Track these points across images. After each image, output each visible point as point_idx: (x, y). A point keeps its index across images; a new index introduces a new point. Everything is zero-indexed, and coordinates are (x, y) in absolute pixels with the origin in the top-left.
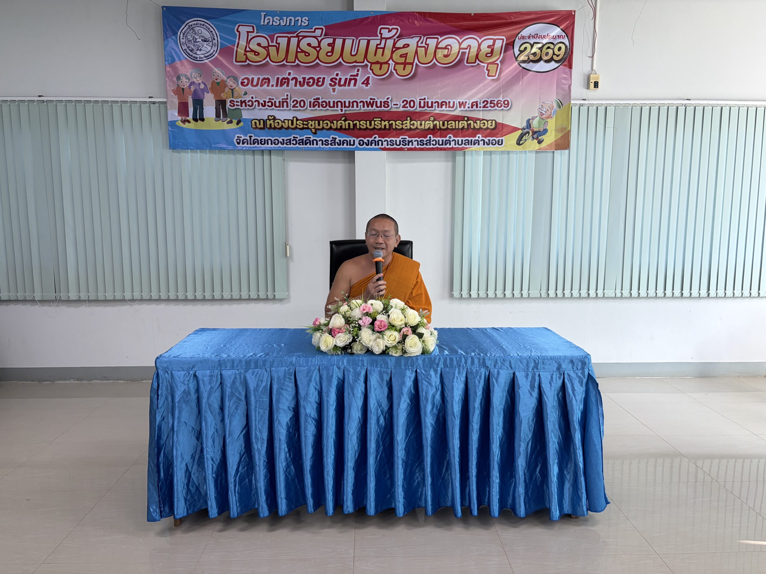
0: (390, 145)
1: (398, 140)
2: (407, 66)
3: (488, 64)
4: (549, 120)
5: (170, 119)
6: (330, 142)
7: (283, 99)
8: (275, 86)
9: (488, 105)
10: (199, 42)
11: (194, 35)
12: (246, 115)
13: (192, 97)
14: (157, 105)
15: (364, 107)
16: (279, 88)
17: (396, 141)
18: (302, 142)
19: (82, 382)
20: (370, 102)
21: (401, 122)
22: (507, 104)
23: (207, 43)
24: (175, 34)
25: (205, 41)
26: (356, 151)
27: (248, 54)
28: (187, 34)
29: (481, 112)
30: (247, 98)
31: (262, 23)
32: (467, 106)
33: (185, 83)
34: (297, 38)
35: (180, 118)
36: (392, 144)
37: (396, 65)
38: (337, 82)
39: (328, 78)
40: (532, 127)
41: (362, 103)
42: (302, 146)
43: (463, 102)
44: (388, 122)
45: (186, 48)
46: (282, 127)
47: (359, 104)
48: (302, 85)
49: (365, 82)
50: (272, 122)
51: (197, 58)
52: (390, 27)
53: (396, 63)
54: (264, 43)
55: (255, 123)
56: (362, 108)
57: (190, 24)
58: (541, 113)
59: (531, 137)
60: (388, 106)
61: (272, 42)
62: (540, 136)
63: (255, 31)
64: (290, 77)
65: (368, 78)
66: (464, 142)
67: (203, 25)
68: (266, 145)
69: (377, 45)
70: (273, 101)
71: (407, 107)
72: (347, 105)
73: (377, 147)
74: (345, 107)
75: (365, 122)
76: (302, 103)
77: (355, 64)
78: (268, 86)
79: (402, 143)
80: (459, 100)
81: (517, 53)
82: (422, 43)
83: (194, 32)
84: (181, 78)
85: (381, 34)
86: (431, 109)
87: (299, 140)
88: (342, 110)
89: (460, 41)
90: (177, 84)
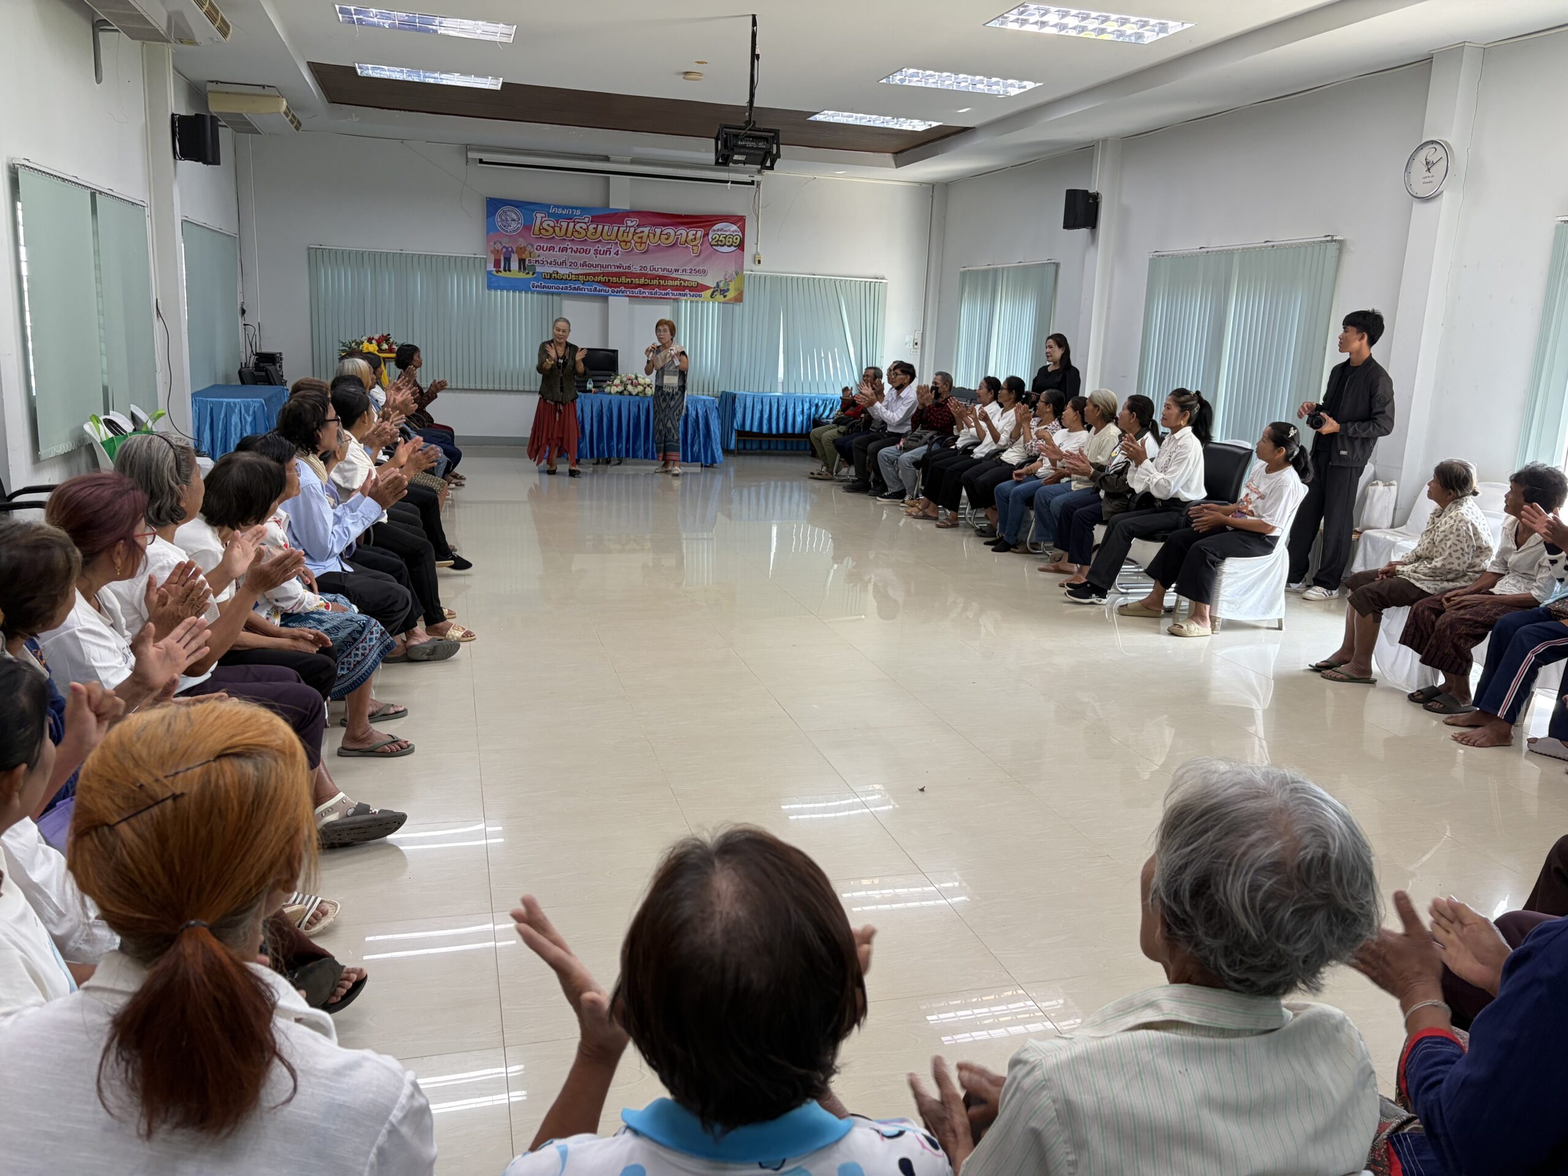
2: (642, 244)
3: (693, 246)
4: (730, 283)
5: (488, 269)
6: (592, 290)
7: (563, 261)
8: (558, 252)
9: (693, 272)
10: (509, 221)
11: (506, 217)
13: (504, 256)
14: (479, 260)
17: (635, 291)
20: (619, 266)
21: (638, 280)
22: (704, 271)
23: (515, 222)
24: (493, 215)
25: (513, 221)
26: (609, 296)
27: (541, 230)
28: (502, 216)
29: (689, 276)
31: (550, 212)
32: (679, 272)
33: (499, 247)
34: (573, 223)
35: (495, 269)
36: (632, 293)
38: (598, 252)
39: (592, 249)
40: (720, 287)
41: (614, 266)
42: (574, 292)
43: (677, 269)
44: (630, 279)
45: (501, 225)
46: (562, 279)
48: (575, 252)
49: (616, 253)
50: (555, 275)
51: (507, 231)
52: (632, 220)
53: (636, 242)
54: (552, 224)
55: (545, 275)
56: (614, 270)
57: (505, 209)
58: (725, 278)
59: (719, 293)
60: (631, 269)
61: (557, 224)
63: (547, 216)
64: (568, 247)
65: (618, 251)
66: (678, 294)
67: (513, 211)
68: (550, 290)
69: (624, 230)
70: (557, 262)
71: (642, 270)
73: (623, 294)
74: (603, 268)
75: (615, 278)
76: (575, 264)
77: (610, 241)
78: (554, 251)
80: (674, 268)
81: (710, 240)
82: (652, 231)
83: (506, 215)
84: (497, 243)
85: (627, 224)
86: (657, 272)
87: (573, 288)
88: (601, 270)
89: (676, 231)
90: (494, 248)
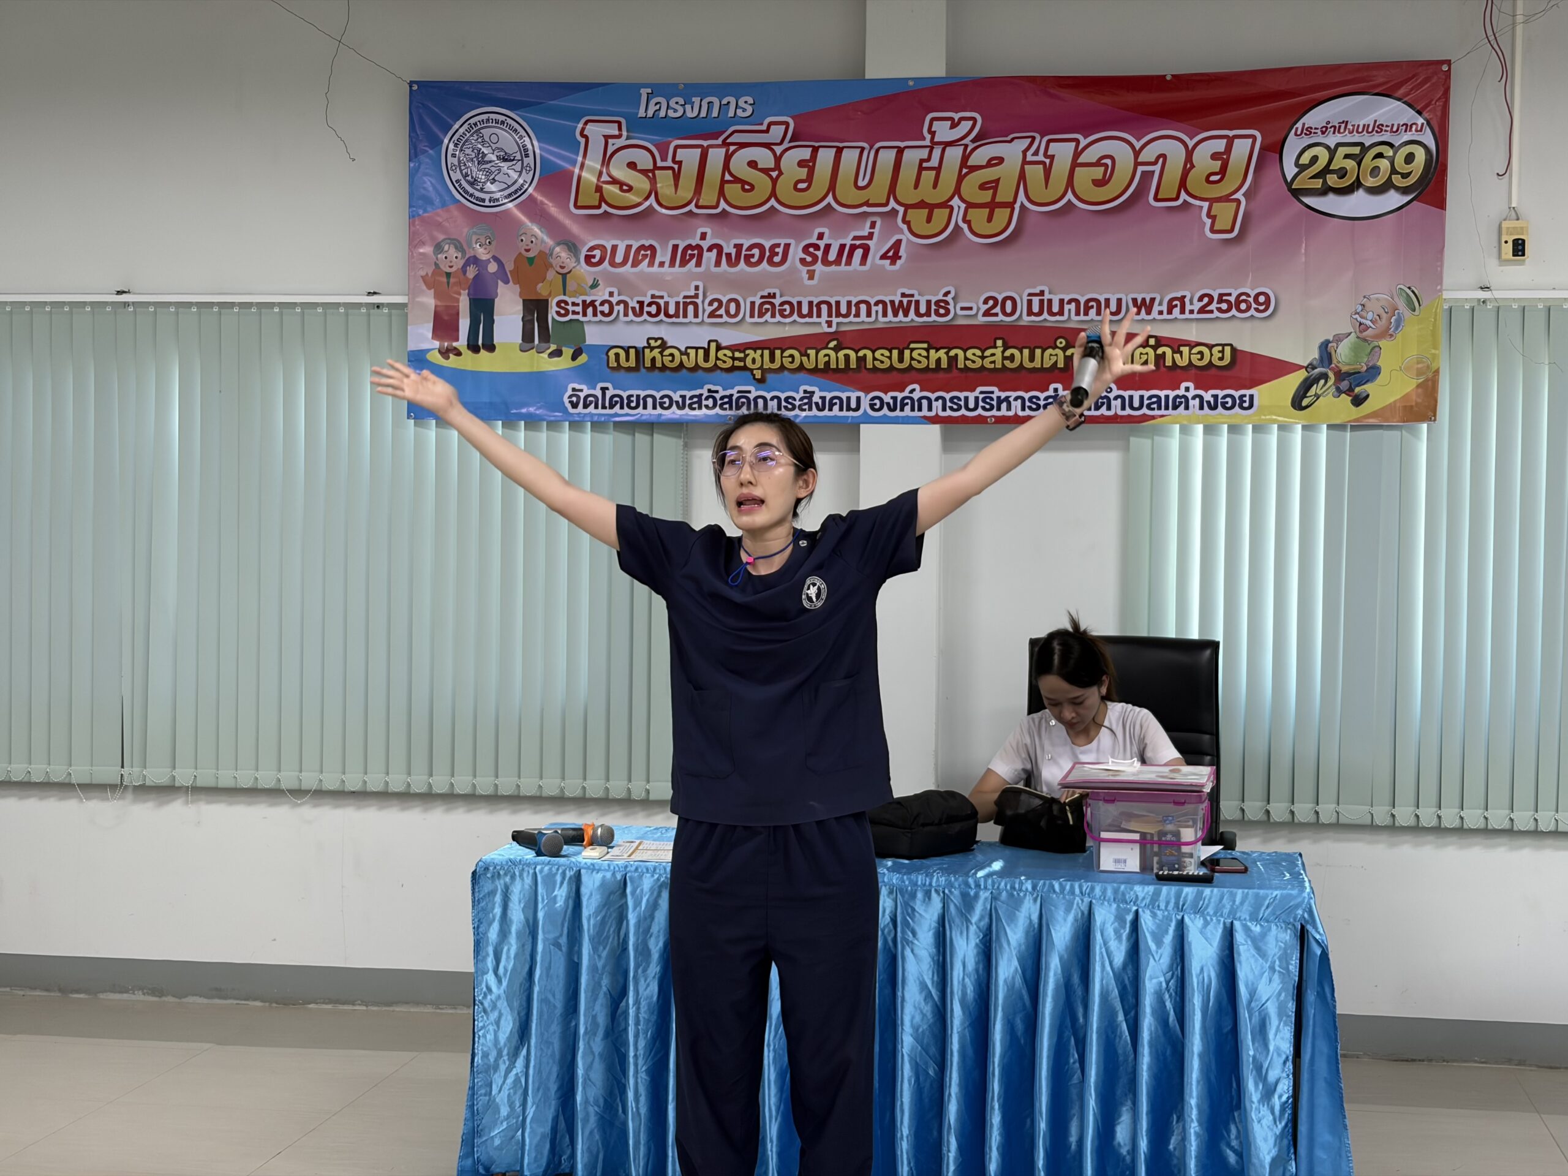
0: (951, 409)
1: (972, 396)
2: (997, 210)
3: (1212, 201)
4: (1383, 343)
5: (412, 346)
6: (797, 403)
7: (685, 297)
8: (667, 264)
9: (1213, 307)
10: (490, 162)
11: (480, 146)
12: (595, 335)
13: (469, 295)
14: (386, 311)
15: (885, 314)
16: (677, 269)
17: (966, 399)
18: (730, 403)
19: (164, 999)
20: (901, 302)
21: (978, 353)
22: (1263, 302)
23: (511, 163)
24: (436, 143)
25: (505, 160)
26: (862, 426)
27: (604, 186)
28: (464, 144)
29: (1194, 325)
30: (600, 295)
31: (642, 113)
32: (1156, 308)
33: (452, 258)
34: (723, 150)
35: (437, 344)
36: (955, 407)
37: (970, 210)
38: (819, 254)
39: (797, 246)
40: (1334, 361)
41: (880, 306)
42: (728, 412)
43: (1144, 300)
44: (947, 353)
45: (460, 177)
46: (681, 365)
47: (874, 309)
48: (733, 262)
49: (891, 254)
50: (657, 351)
51: (483, 200)
52: (956, 116)
53: (970, 205)
54: (644, 160)
55: (617, 355)
56: (881, 319)
57: (472, 121)
58: (1361, 324)
59: (1333, 389)
60: (948, 312)
61: (664, 159)
62: (1359, 385)
63: (625, 133)
64: (705, 245)
65: (899, 242)
66: (1146, 402)
67: (503, 123)
68: (640, 410)
69: (922, 161)
70: (662, 302)
71: (996, 315)
72: (843, 310)
73: (916, 413)
74: (839, 314)
75: (887, 353)
76: (733, 308)
77: (865, 209)
78: (651, 264)
79: (981, 404)
80: (1134, 296)
81: (1290, 170)
82: (1036, 153)
83: (480, 140)
84: (446, 247)
85: (933, 134)
86: (1058, 318)
87: (722, 398)
88: (829, 324)
89: (1138, 145)
90: (436, 265)
